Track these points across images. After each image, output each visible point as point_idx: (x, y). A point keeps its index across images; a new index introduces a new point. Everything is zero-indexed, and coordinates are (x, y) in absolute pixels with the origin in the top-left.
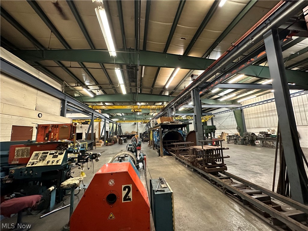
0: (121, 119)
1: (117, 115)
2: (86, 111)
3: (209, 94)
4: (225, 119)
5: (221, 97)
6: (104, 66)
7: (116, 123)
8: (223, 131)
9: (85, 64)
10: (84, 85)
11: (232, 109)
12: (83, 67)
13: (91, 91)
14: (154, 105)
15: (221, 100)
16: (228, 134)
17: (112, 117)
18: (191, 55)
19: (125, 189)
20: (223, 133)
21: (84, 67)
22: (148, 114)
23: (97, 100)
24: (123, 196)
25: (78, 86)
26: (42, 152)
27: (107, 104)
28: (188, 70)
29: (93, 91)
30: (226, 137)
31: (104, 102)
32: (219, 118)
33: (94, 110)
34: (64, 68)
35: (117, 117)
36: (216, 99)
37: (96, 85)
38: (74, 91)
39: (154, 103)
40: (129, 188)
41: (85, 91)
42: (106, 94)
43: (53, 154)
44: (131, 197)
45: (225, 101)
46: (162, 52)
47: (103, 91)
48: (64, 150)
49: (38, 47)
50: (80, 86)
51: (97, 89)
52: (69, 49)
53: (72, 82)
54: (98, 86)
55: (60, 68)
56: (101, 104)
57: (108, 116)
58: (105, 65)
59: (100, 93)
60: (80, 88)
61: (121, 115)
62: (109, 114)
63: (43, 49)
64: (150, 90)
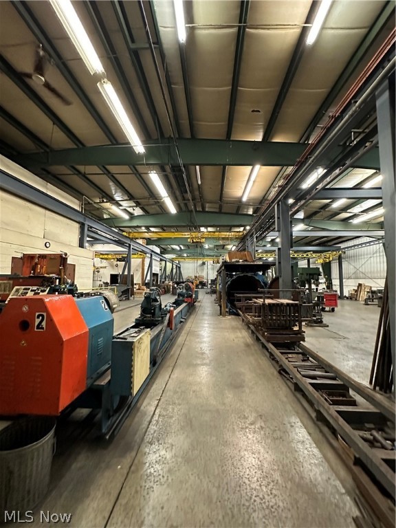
0: (179, 254)
1: (173, 249)
2: (119, 240)
3: (329, 211)
4: (366, 260)
5: (355, 216)
6: (136, 170)
7: (172, 261)
8: (361, 281)
9: (109, 167)
10: (114, 200)
11: (379, 239)
12: (106, 172)
13: (125, 209)
14: (230, 231)
15: (355, 221)
16: (371, 287)
17: (164, 251)
18: (278, 139)
19: (38, 317)
20: (360, 285)
21: (108, 173)
22: (223, 247)
23: (135, 223)
24: (36, 324)
25: (103, 202)
26: (23, 287)
27: (152, 229)
28: (278, 168)
29: (128, 209)
30: (366, 293)
31: (147, 228)
32: (355, 257)
33: (132, 239)
34: (80, 176)
35: (173, 251)
36: (346, 220)
37: (130, 200)
38: (101, 210)
39: (229, 228)
40: (43, 316)
41: (115, 209)
42: (148, 213)
43: (34, 291)
44: (44, 326)
45: (366, 223)
46: (225, 138)
47: (143, 209)
48: (47, 287)
49: (42, 148)
50: (107, 202)
51: (133, 207)
52: (81, 146)
53: (95, 197)
54: (134, 202)
55: (76, 176)
56: (143, 229)
57: (158, 250)
58: (137, 167)
59: (138, 212)
60: (107, 205)
61: (178, 248)
62: (159, 246)
63: (48, 150)
64: (218, 206)
